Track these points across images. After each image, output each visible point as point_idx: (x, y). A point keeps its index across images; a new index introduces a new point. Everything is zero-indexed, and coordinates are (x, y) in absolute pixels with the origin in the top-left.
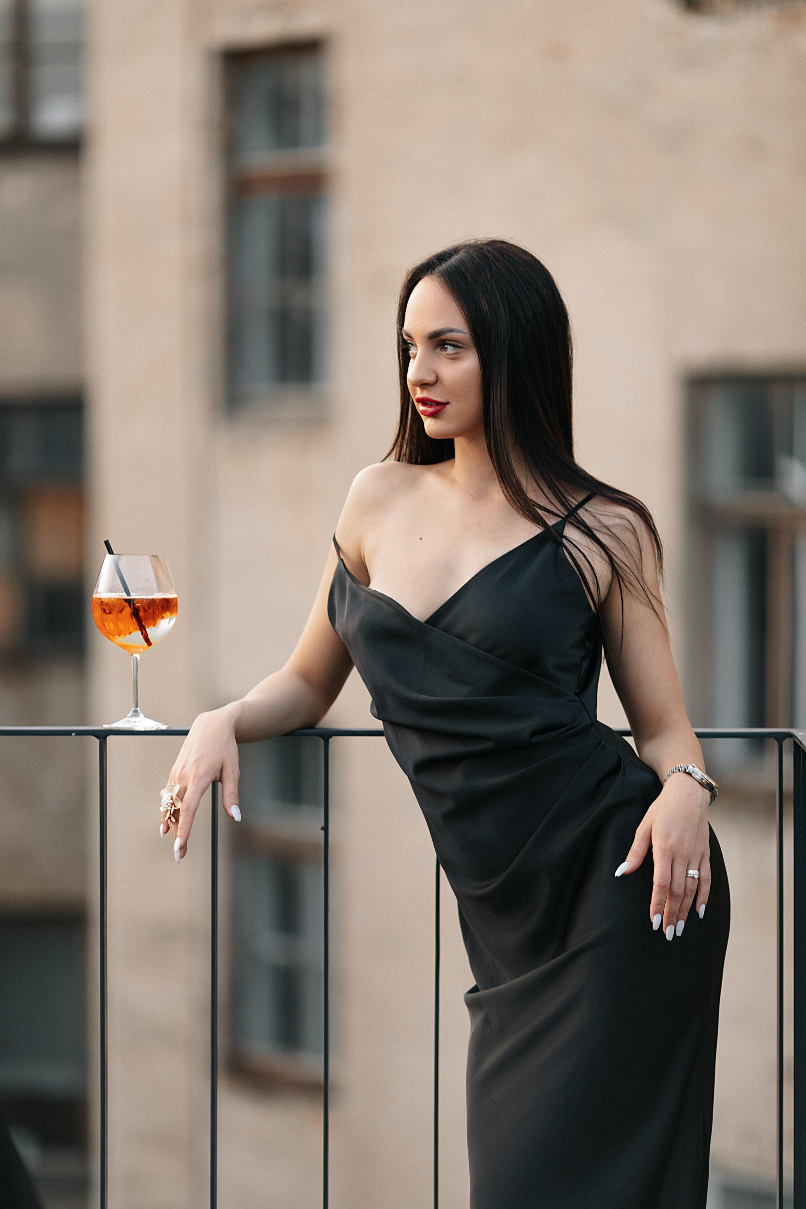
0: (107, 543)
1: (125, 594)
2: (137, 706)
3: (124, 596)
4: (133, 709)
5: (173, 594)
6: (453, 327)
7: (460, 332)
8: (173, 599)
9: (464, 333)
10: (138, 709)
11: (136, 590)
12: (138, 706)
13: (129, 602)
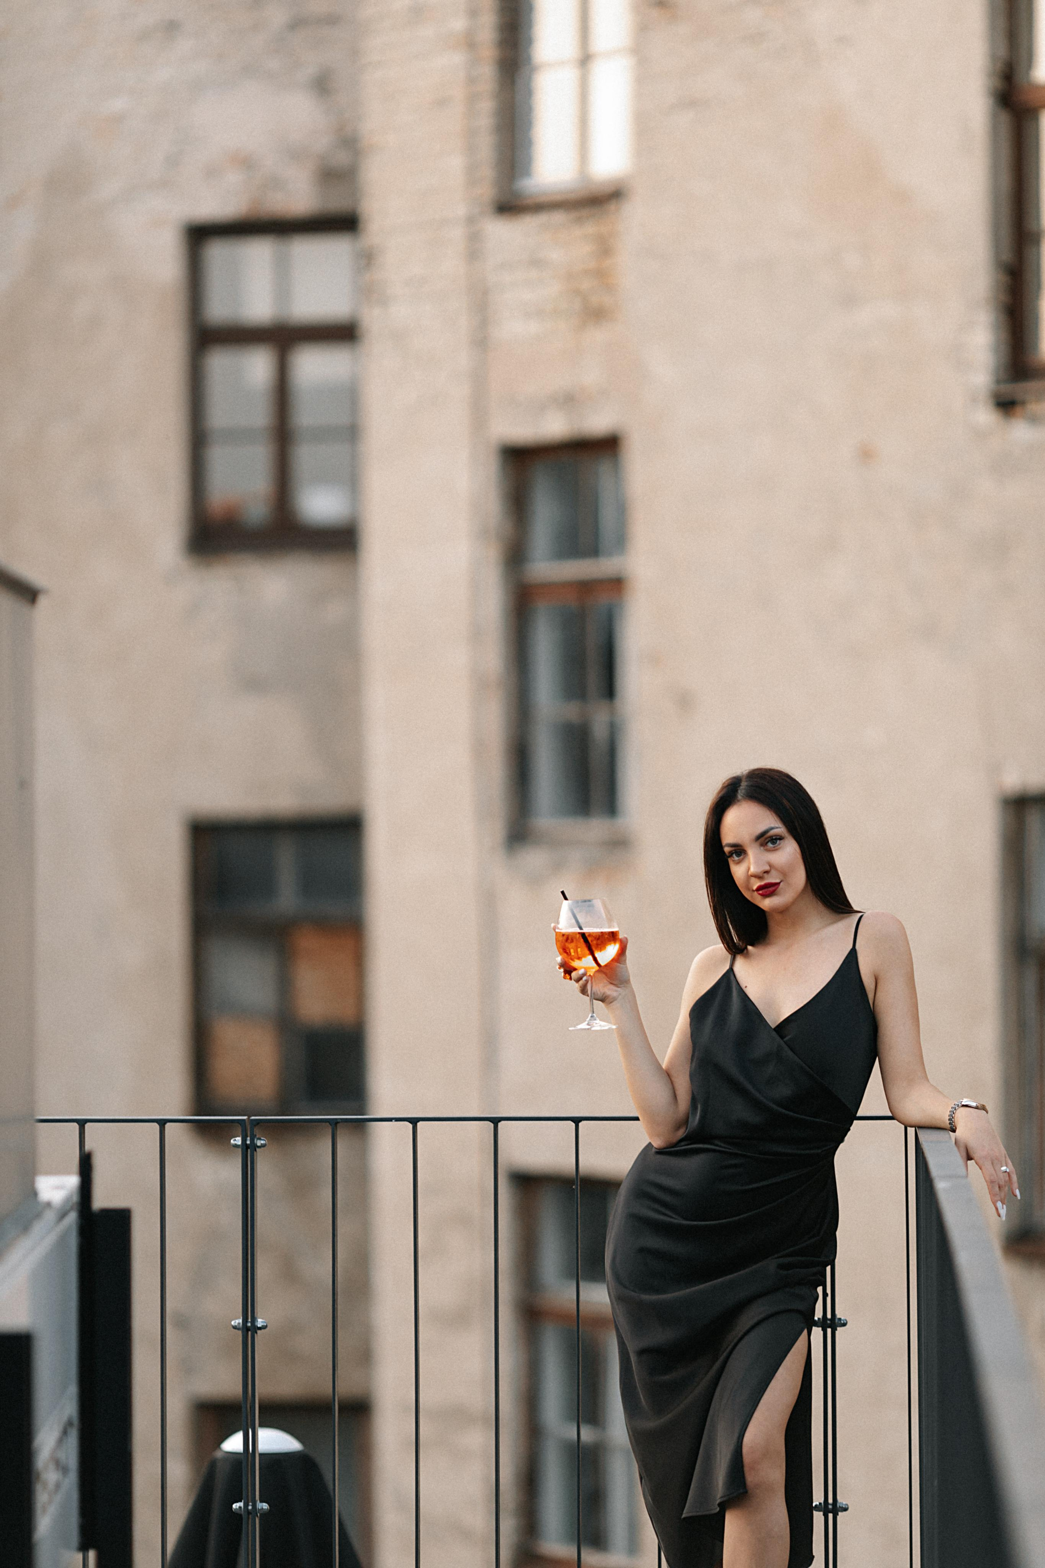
0: (563, 893)
1: (578, 929)
2: (593, 1012)
3: (578, 930)
4: (590, 1015)
5: (615, 928)
6: (772, 825)
7: (777, 828)
8: (616, 932)
9: (780, 828)
10: (594, 1015)
11: (586, 927)
12: (595, 1012)
13: (583, 935)
